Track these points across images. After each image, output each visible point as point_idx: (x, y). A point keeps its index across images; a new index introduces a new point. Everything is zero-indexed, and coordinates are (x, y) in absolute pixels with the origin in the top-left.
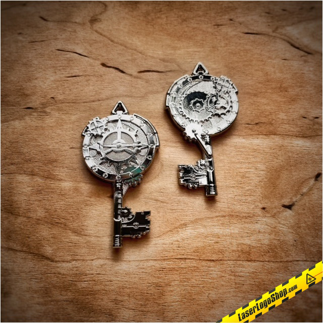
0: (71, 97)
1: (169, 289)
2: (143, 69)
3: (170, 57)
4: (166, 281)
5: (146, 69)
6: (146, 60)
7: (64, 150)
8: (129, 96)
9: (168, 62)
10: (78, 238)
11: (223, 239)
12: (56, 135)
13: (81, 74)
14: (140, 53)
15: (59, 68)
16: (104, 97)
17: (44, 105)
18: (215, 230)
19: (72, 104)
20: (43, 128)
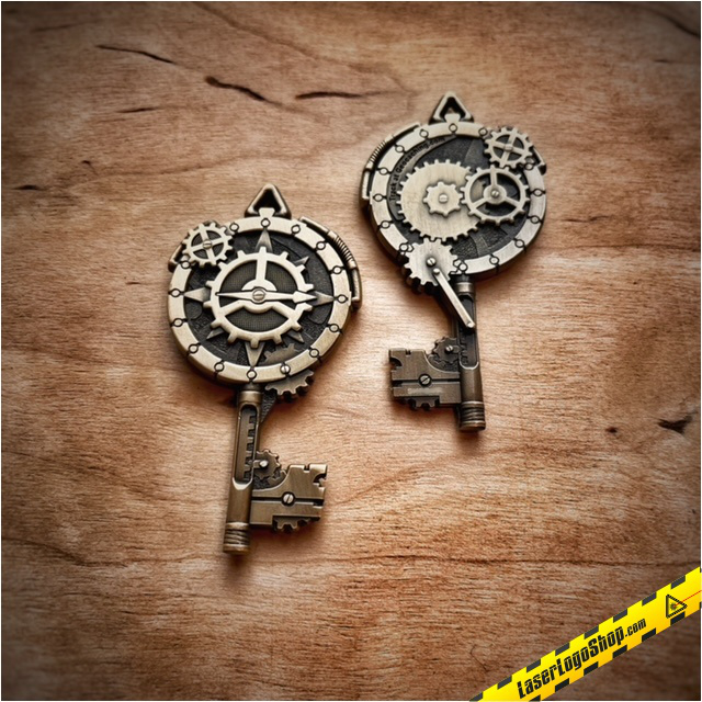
0: (132, 160)
1: (372, 634)
2: (307, 90)
3: (376, 60)
4: (365, 614)
5: (316, 89)
6: (315, 67)
7: (113, 289)
8: (272, 156)
9: (370, 72)
10: (144, 505)
11: (509, 508)
12: (93, 251)
13: (156, 104)
14: (303, 51)
15: (102, 90)
16: (213, 158)
17: (65, 180)
18: (490, 484)
19: (134, 177)
20: (62, 236)
